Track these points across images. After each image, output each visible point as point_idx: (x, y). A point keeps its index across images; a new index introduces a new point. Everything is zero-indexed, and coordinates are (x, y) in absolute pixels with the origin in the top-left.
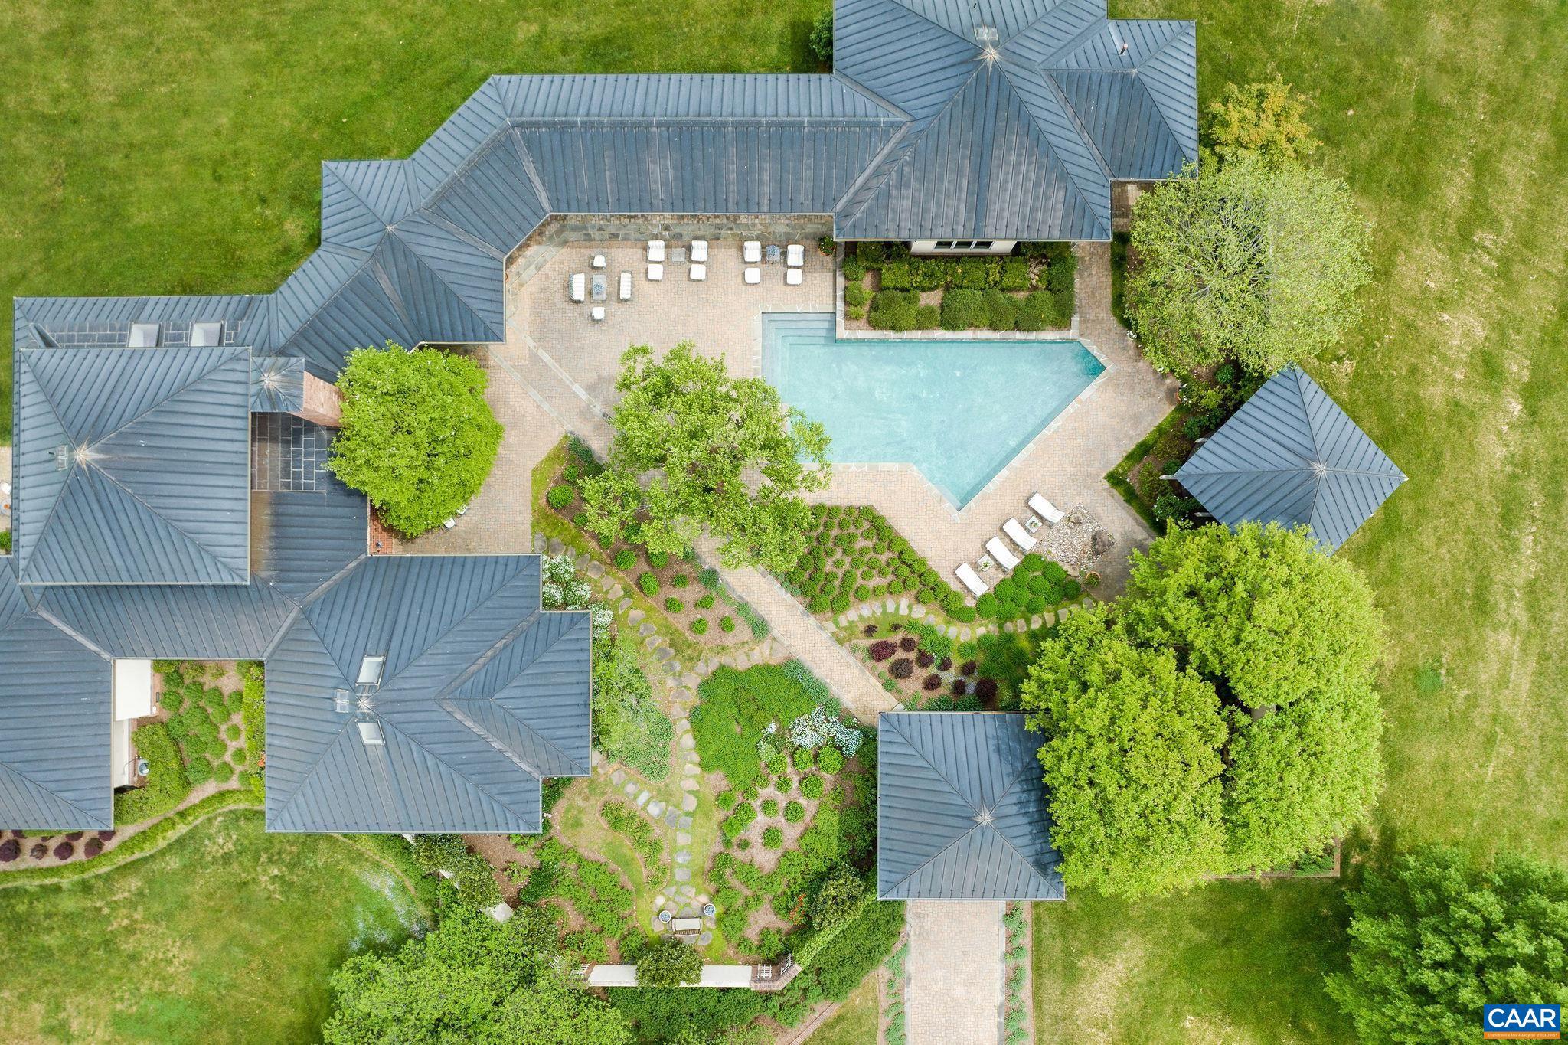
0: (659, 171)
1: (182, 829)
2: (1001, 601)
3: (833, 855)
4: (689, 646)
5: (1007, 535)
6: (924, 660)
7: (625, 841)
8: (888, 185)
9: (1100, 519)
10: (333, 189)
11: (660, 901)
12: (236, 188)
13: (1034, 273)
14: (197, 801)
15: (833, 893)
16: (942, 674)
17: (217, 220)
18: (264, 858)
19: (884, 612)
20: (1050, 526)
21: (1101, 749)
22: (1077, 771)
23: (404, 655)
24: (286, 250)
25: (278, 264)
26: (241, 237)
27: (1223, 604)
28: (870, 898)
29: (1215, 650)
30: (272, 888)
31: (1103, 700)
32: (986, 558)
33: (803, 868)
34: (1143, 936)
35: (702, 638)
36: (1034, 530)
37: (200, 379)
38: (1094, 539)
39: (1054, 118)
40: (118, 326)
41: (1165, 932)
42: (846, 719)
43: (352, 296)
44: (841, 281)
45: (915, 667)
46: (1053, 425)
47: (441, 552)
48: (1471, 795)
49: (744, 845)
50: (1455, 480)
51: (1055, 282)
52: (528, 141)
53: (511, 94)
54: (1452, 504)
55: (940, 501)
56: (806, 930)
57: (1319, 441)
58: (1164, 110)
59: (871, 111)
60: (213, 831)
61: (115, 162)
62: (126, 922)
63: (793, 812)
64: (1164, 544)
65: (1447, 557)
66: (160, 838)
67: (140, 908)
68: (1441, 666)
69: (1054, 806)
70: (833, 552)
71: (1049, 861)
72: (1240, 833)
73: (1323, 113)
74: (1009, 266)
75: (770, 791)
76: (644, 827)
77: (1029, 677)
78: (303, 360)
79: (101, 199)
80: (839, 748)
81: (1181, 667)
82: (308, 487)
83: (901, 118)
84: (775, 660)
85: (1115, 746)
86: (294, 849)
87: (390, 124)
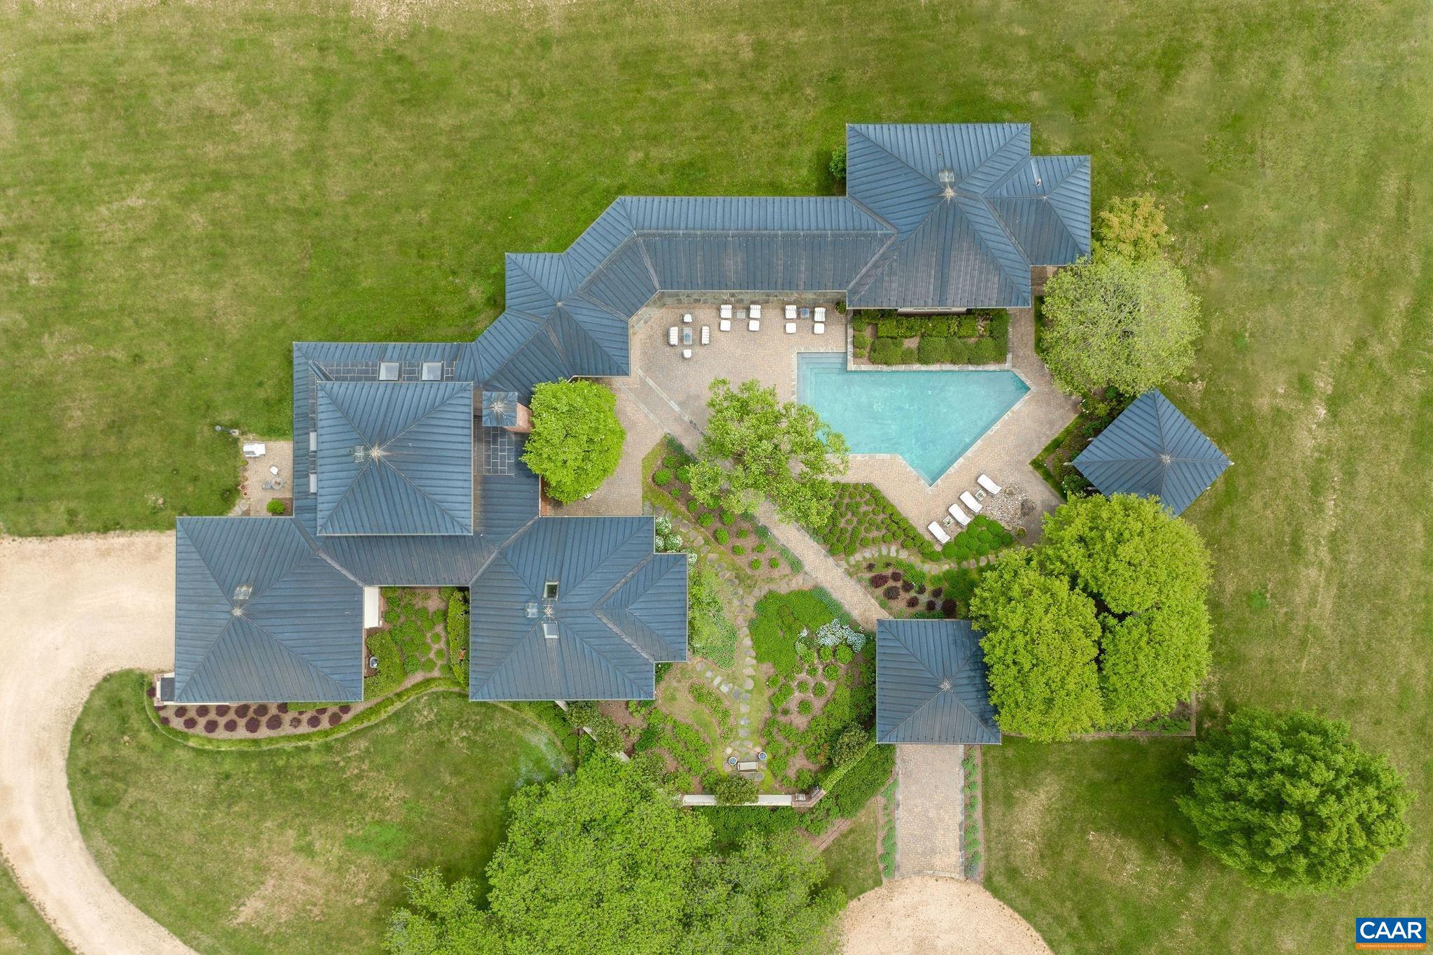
0: (733, 264)
1: (398, 705)
2: (959, 547)
3: (846, 718)
4: (749, 578)
5: (963, 502)
6: (907, 587)
7: (704, 710)
8: (882, 274)
9: (1026, 492)
10: (515, 273)
11: (729, 751)
12: (434, 263)
13: (981, 326)
14: (409, 686)
15: (846, 740)
16: (919, 596)
17: (421, 286)
18: (456, 725)
19: (880, 554)
20: (992, 496)
21: (1020, 640)
22: (1006, 654)
23: (571, 580)
24: (471, 308)
25: (466, 317)
26: (439, 297)
27: (1099, 546)
28: (872, 745)
29: (1093, 576)
30: (461, 745)
31: (1020, 609)
32: (948, 519)
33: (826, 727)
34: (1058, 775)
35: (757, 573)
36: (981, 499)
37: (443, 403)
38: (1022, 505)
39: (991, 230)
40: (370, 363)
41: (1073, 773)
42: (854, 626)
43: (533, 348)
44: (850, 331)
45: (901, 592)
46: (995, 428)
47: (581, 515)
48: (1290, 681)
49: (785, 712)
50: (1277, 463)
51: (995, 332)
52: (647, 245)
53: (634, 212)
54: (1275, 479)
55: (918, 479)
56: (829, 767)
57: (1167, 440)
58: (1066, 221)
59: (871, 226)
60: (420, 706)
61: (347, 244)
62: (356, 771)
63: (818, 690)
64: (1064, 508)
65: (1271, 516)
66: (382, 712)
67: (367, 761)
68: (1267, 591)
69: (991, 677)
70: (846, 514)
71: (989, 715)
72: (1112, 696)
73: (1187, 207)
74: (964, 322)
75: (803, 675)
76: (718, 700)
77: (975, 596)
78: (517, 394)
79: (338, 269)
80: (850, 646)
81: (1072, 588)
82: (502, 471)
83: (891, 231)
84: (807, 587)
85: (1028, 638)
86: (478, 718)
87: (541, 221)
